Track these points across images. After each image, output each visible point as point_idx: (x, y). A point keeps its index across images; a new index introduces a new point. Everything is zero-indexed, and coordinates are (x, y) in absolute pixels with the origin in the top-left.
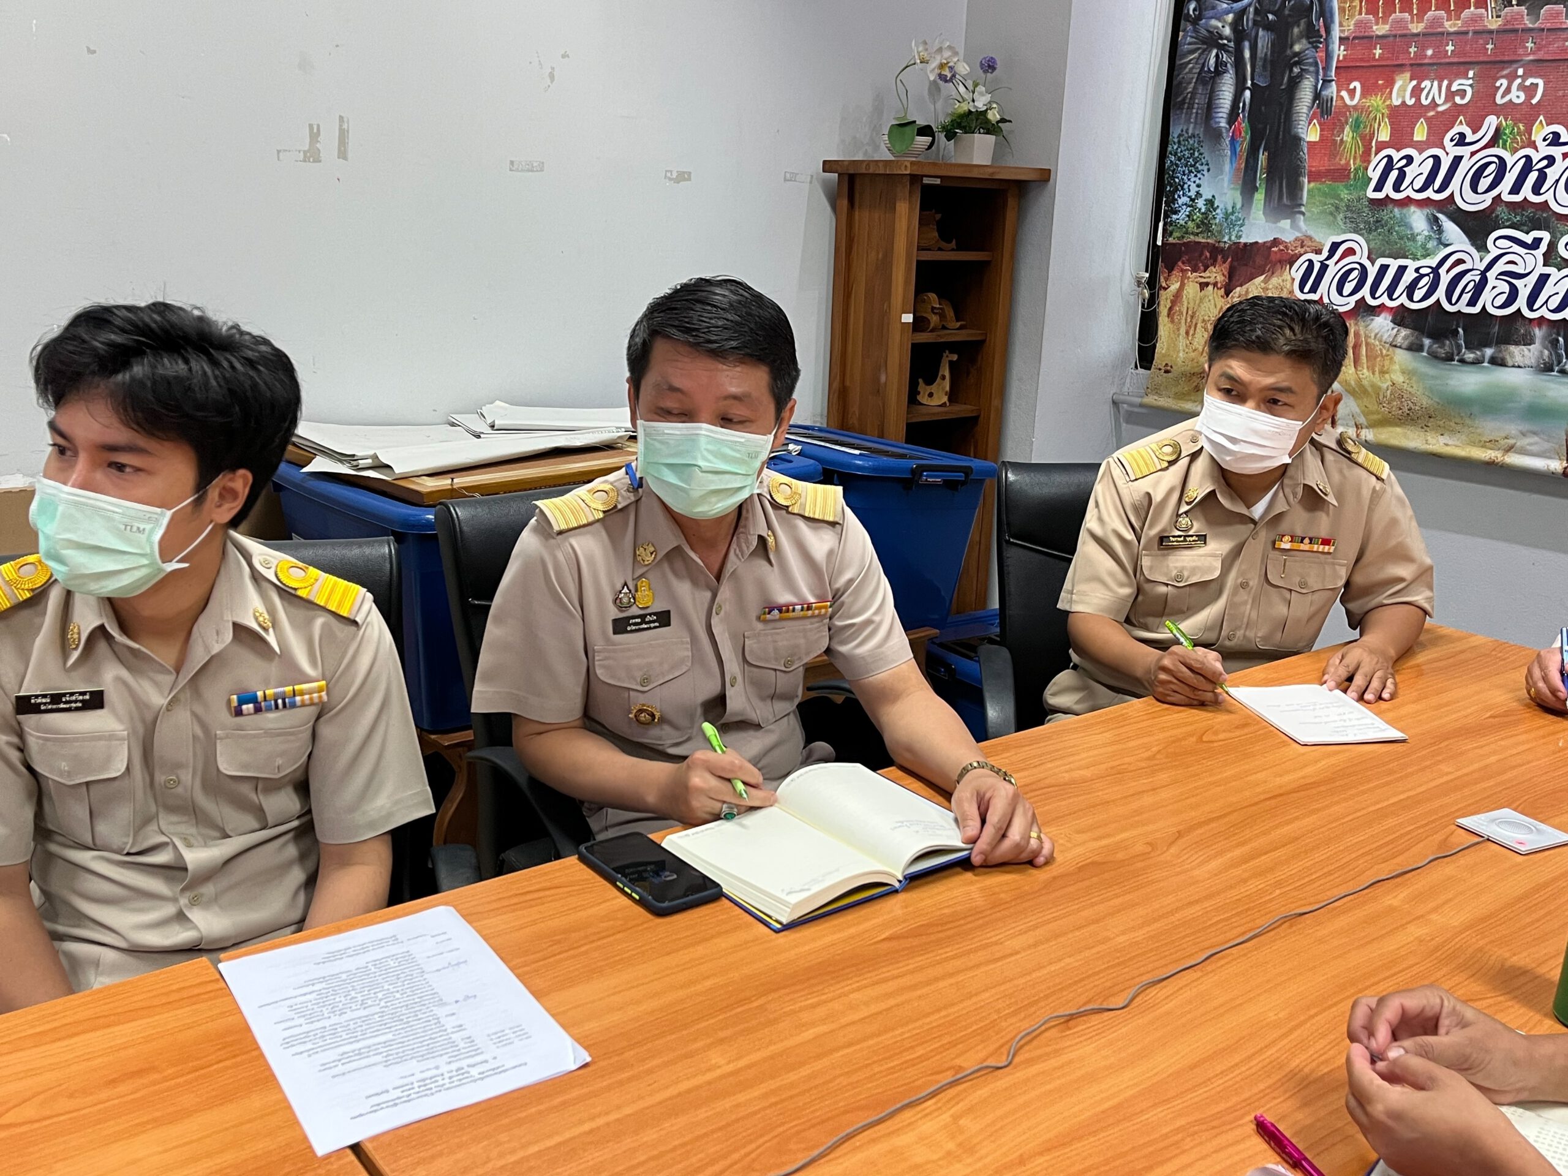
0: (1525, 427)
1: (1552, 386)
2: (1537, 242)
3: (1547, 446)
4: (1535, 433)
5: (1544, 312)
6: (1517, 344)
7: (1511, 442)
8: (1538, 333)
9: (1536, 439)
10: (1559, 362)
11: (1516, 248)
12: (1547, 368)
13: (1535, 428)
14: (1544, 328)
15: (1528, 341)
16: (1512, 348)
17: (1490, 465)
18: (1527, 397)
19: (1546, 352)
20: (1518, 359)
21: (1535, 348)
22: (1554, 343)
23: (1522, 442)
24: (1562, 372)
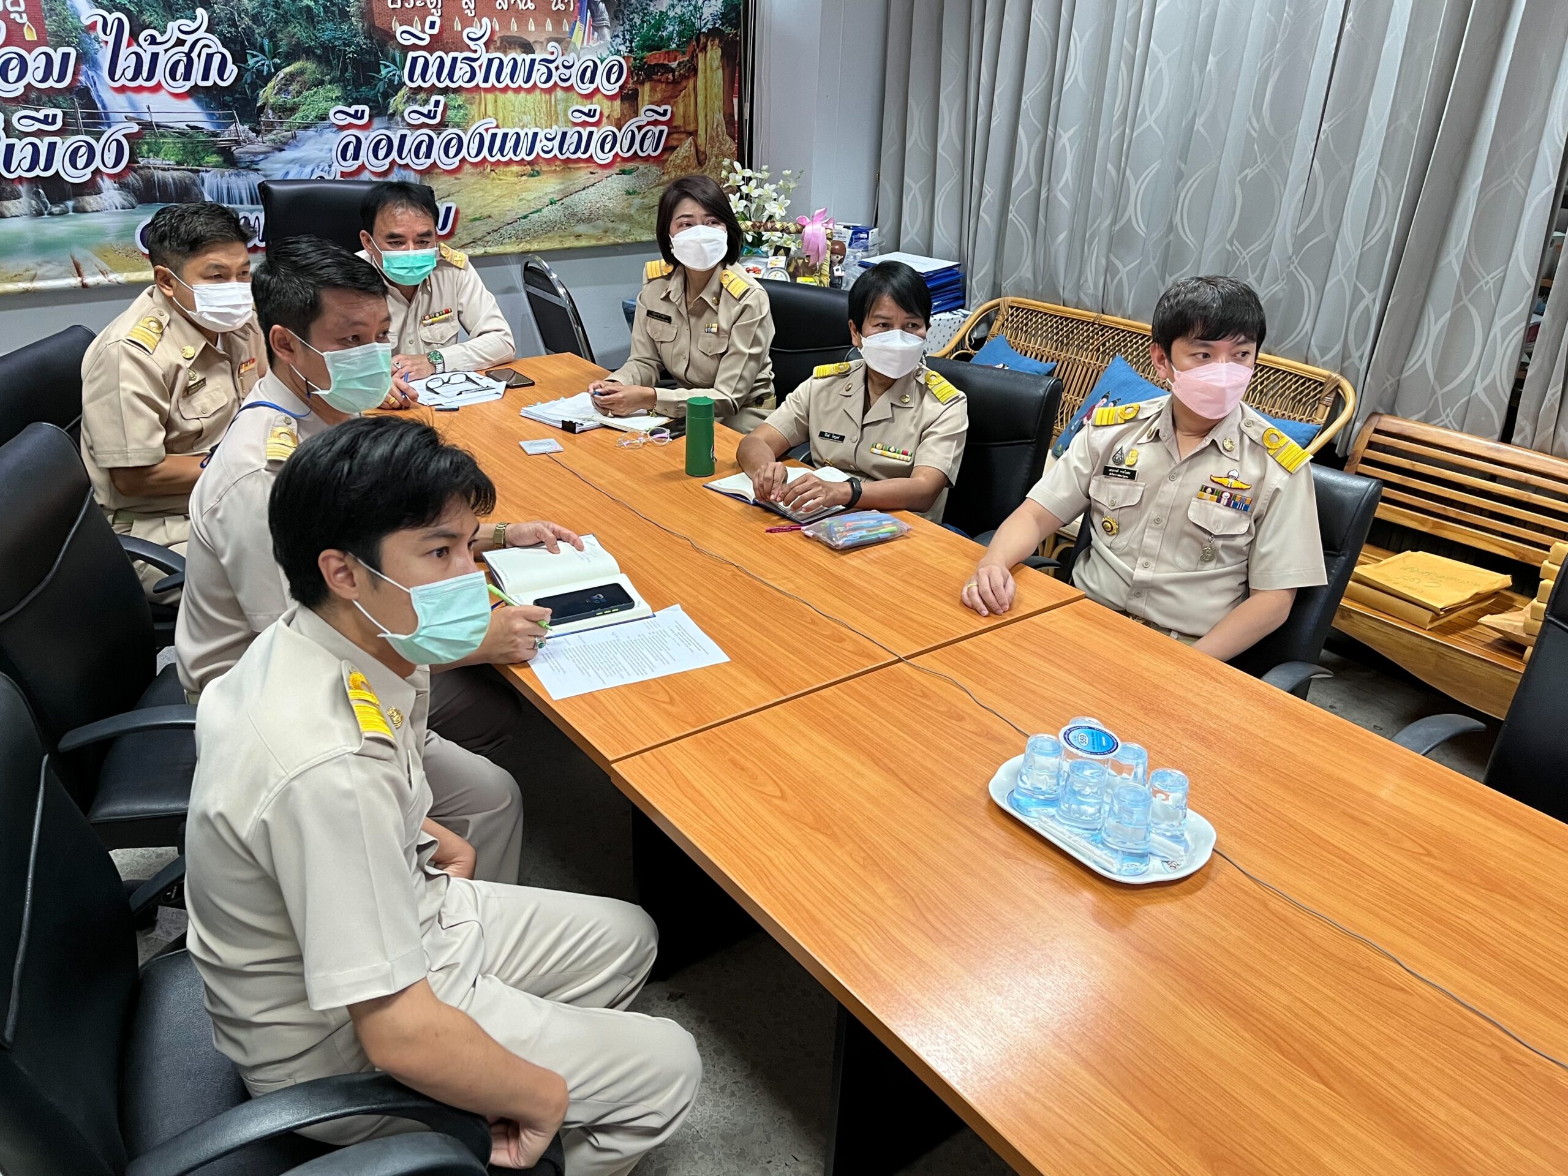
0: (39, 259)
1: (46, 225)
3: (61, 269)
5: (19, 172)
6: (7, 199)
7: (33, 272)
9: (50, 266)
10: (46, 208)
12: (39, 214)
13: (47, 259)
14: (25, 185)
15: (17, 196)
17: (26, 292)
18: (31, 237)
19: (33, 202)
20: (14, 211)
21: (24, 199)
22: (37, 194)
24: (51, 214)
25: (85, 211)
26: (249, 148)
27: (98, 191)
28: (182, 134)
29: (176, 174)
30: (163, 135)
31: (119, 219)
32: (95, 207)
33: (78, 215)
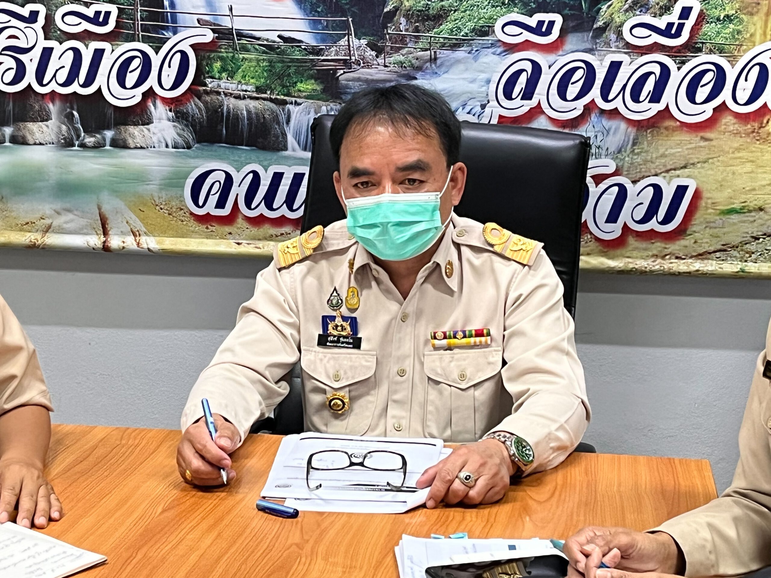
0: (58, 206)
1: (76, 160)
2: (34, 16)
3: (83, 222)
4: (69, 211)
5: (53, 86)
6: (34, 120)
7: (47, 222)
8: (53, 108)
9: (70, 216)
11: (15, 22)
12: (68, 144)
13: (68, 205)
15: (45, 118)
16: (30, 125)
17: (32, 247)
18: (54, 174)
20: (39, 137)
21: (53, 123)
23: (58, 221)
24: (83, 146)
25: (125, 146)
26: (363, 73)
27: (148, 121)
28: (270, 48)
29: (252, 104)
30: (244, 49)
31: (168, 161)
32: (140, 141)
33: (117, 150)
